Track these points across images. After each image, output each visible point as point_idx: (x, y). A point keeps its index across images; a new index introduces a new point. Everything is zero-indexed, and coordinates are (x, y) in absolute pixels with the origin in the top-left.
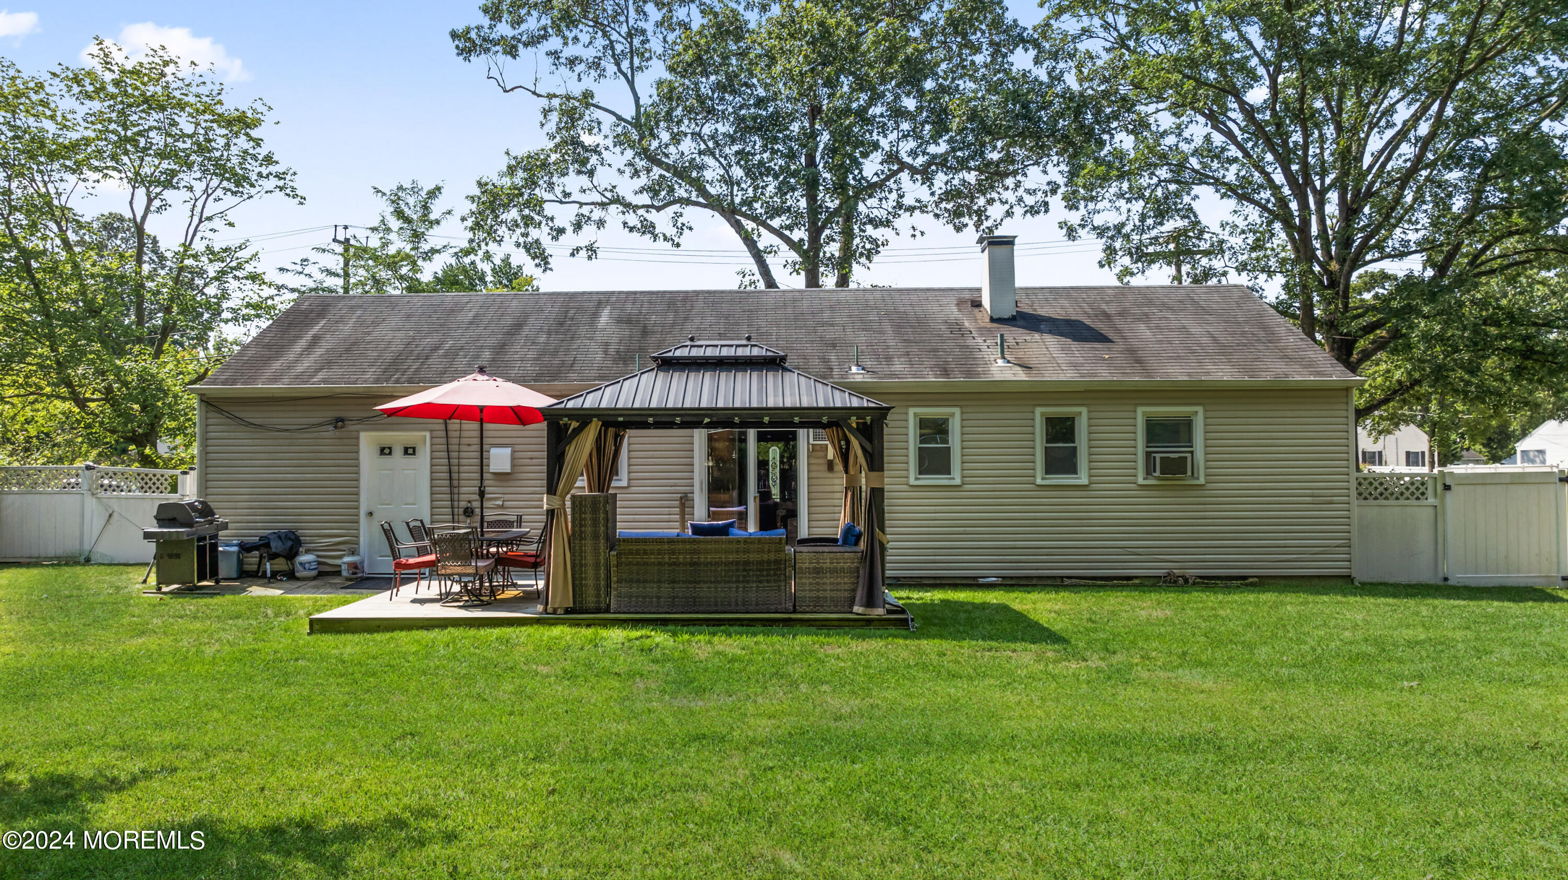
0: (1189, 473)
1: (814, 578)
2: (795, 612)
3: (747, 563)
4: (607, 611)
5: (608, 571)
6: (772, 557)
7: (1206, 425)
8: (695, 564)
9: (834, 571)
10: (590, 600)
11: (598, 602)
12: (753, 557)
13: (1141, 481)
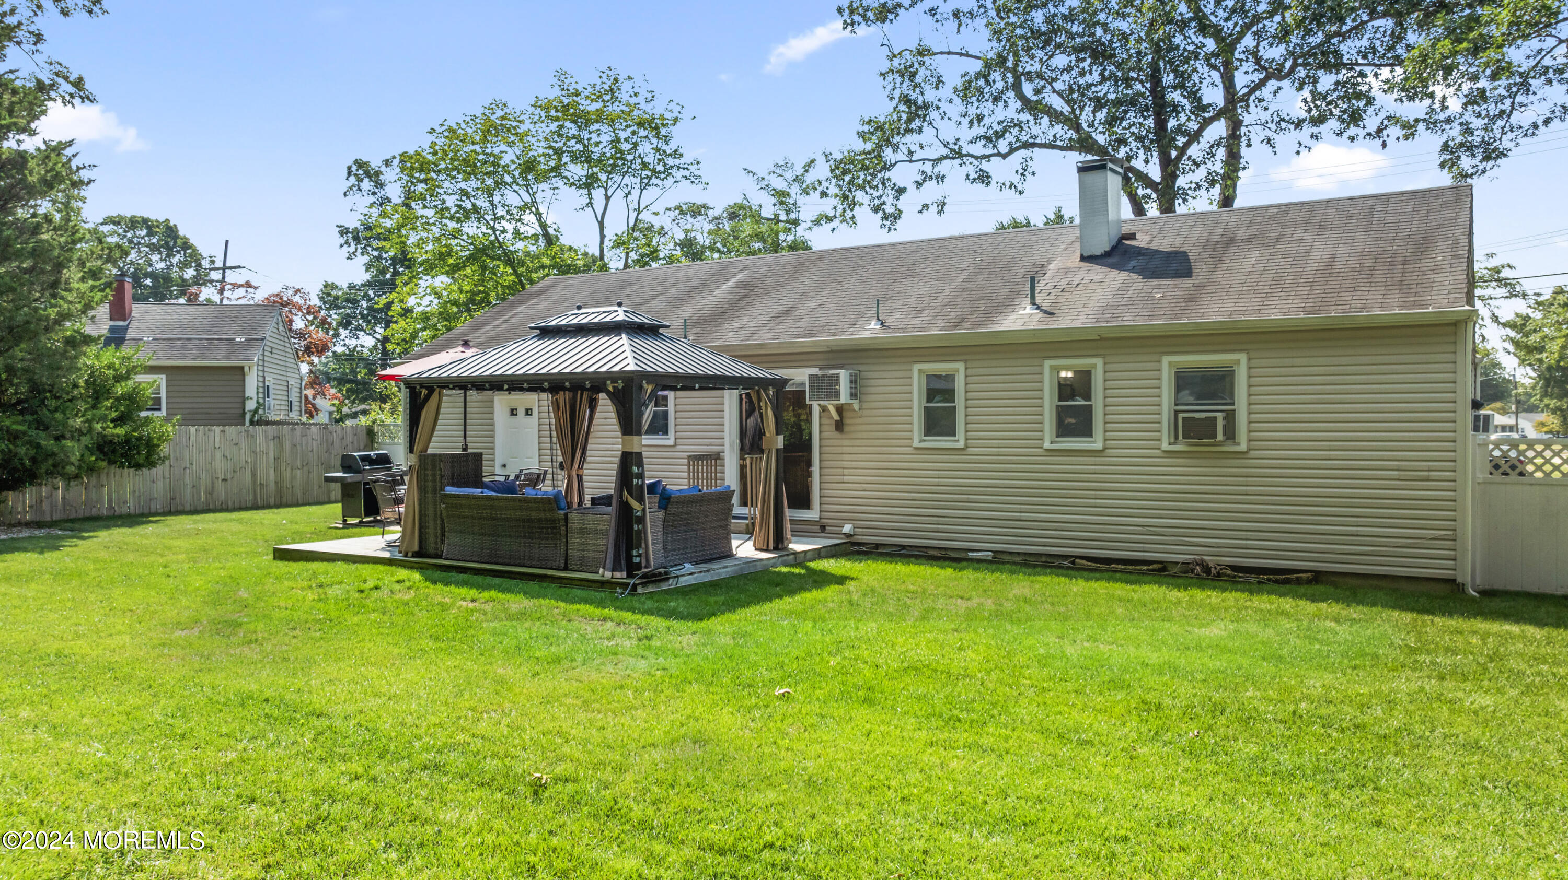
0: (1220, 437)
1: (581, 538)
2: (566, 568)
3: (529, 520)
4: (440, 557)
5: (443, 521)
6: (548, 516)
7: (1250, 377)
8: (494, 519)
9: (596, 532)
10: (431, 547)
11: (436, 549)
12: (534, 514)
13: (1165, 446)
